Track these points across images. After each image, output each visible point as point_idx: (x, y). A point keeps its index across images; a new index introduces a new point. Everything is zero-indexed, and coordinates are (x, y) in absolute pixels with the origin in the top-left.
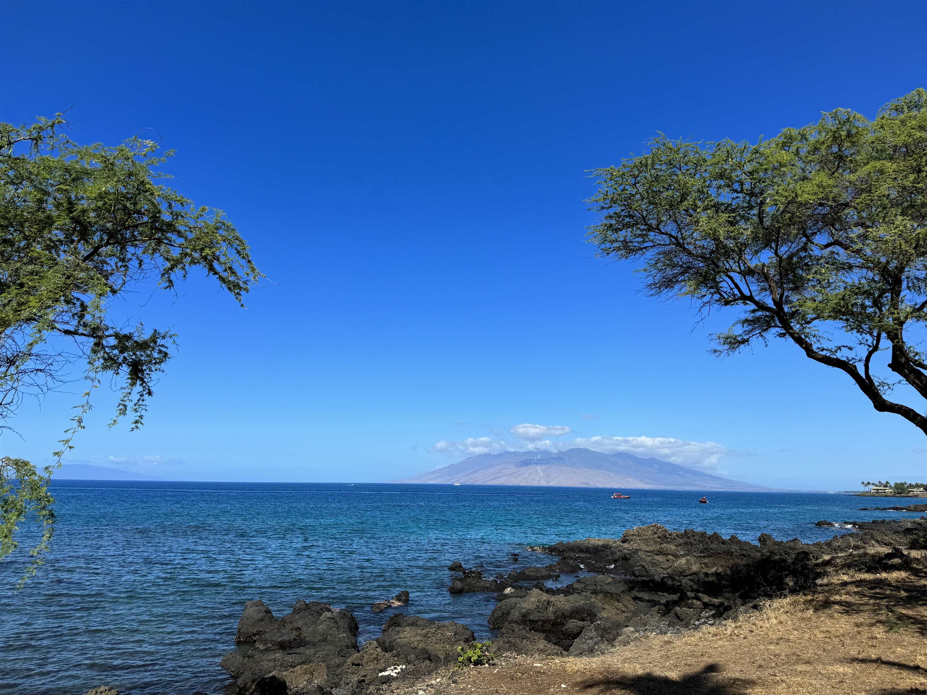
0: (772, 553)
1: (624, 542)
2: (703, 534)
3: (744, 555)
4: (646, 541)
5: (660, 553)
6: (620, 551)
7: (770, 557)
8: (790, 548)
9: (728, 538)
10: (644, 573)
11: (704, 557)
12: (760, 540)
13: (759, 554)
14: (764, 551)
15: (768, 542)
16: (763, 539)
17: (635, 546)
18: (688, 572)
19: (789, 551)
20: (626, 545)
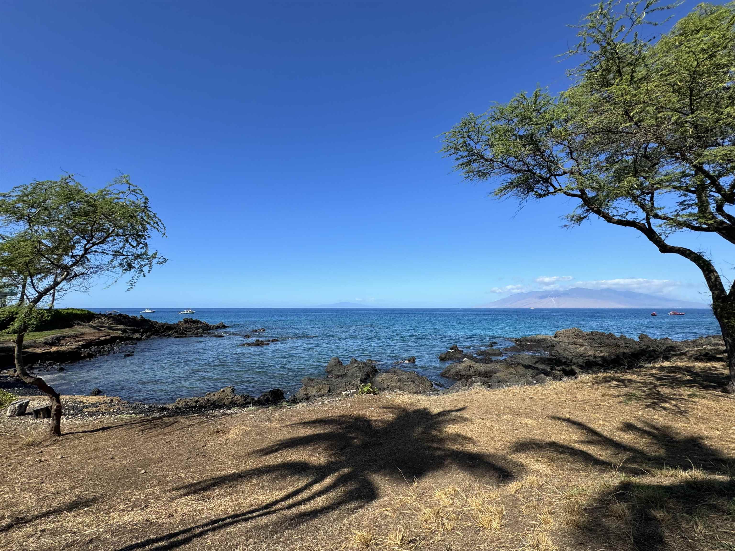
0: (648, 347)
1: (555, 337)
2: (603, 334)
3: (627, 347)
4: (568, 337)
5: (573, 344)
6: (551, 342)
7: (646, 349)
8: (661, 344)
9: (619, 336)
10: (558, 354)
11: (601, 347)
12: (639, 338)
13: (638, 347)
14: (642, 345)
15: (645, 339)
16: (641, 338)
17: (561, 339)
18: (585, 355)
19: (660, 345)
20: (556, 339)
